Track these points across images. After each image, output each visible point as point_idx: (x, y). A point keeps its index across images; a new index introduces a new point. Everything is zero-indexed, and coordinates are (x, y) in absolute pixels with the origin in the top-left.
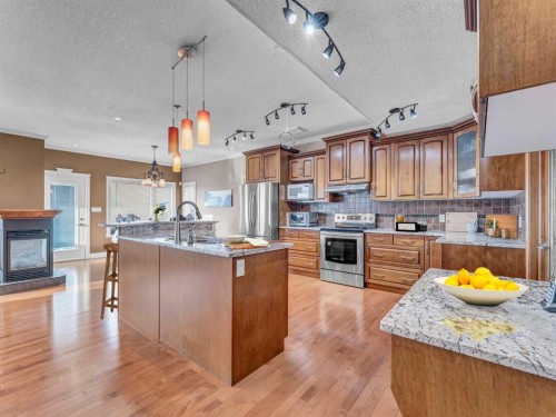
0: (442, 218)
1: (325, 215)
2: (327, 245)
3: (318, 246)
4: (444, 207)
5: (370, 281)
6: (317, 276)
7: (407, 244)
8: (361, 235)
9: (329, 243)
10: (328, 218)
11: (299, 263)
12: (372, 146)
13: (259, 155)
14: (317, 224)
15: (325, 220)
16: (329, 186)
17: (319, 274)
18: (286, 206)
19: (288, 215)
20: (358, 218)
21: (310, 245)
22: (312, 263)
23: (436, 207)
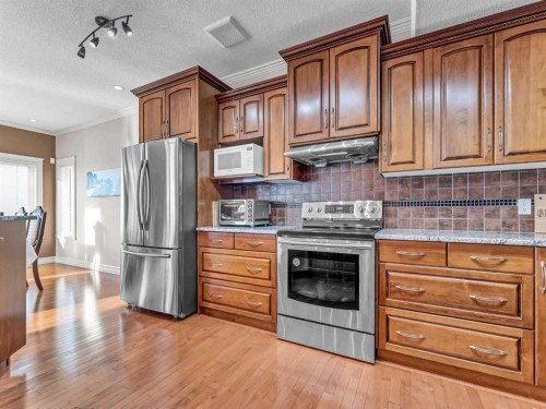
0: (524, 207)
1: (283, 205)
2: (290, 266)
3: (272, 267)
4: (527, 184)
5: (389, 347)
6: (271, 327)
7: (483, 266)
8: (369, 245)
9: (296, 262)
10: (289, 211)
11: (234, 300)
12: (383, 58)
13: (161, 94)
14: (270, 222)
15: (282, 214)
16: (294, 146)
17: (274, 324)
18: (211, 188)
19: (215, 206)
20: (348, 209)
21: (258, 264)
22: (261, 302)
23: (511, 183)
